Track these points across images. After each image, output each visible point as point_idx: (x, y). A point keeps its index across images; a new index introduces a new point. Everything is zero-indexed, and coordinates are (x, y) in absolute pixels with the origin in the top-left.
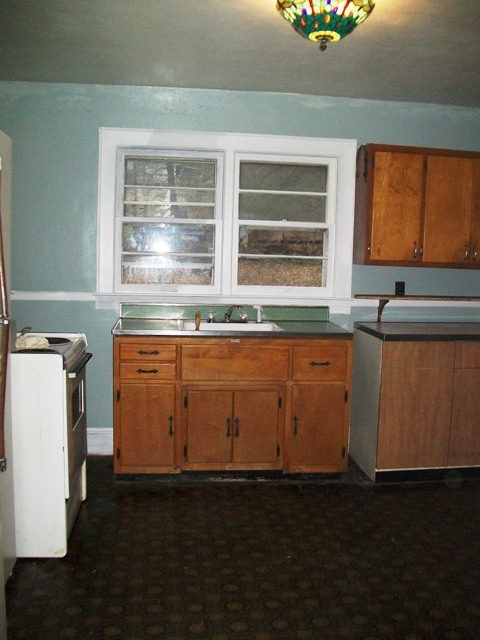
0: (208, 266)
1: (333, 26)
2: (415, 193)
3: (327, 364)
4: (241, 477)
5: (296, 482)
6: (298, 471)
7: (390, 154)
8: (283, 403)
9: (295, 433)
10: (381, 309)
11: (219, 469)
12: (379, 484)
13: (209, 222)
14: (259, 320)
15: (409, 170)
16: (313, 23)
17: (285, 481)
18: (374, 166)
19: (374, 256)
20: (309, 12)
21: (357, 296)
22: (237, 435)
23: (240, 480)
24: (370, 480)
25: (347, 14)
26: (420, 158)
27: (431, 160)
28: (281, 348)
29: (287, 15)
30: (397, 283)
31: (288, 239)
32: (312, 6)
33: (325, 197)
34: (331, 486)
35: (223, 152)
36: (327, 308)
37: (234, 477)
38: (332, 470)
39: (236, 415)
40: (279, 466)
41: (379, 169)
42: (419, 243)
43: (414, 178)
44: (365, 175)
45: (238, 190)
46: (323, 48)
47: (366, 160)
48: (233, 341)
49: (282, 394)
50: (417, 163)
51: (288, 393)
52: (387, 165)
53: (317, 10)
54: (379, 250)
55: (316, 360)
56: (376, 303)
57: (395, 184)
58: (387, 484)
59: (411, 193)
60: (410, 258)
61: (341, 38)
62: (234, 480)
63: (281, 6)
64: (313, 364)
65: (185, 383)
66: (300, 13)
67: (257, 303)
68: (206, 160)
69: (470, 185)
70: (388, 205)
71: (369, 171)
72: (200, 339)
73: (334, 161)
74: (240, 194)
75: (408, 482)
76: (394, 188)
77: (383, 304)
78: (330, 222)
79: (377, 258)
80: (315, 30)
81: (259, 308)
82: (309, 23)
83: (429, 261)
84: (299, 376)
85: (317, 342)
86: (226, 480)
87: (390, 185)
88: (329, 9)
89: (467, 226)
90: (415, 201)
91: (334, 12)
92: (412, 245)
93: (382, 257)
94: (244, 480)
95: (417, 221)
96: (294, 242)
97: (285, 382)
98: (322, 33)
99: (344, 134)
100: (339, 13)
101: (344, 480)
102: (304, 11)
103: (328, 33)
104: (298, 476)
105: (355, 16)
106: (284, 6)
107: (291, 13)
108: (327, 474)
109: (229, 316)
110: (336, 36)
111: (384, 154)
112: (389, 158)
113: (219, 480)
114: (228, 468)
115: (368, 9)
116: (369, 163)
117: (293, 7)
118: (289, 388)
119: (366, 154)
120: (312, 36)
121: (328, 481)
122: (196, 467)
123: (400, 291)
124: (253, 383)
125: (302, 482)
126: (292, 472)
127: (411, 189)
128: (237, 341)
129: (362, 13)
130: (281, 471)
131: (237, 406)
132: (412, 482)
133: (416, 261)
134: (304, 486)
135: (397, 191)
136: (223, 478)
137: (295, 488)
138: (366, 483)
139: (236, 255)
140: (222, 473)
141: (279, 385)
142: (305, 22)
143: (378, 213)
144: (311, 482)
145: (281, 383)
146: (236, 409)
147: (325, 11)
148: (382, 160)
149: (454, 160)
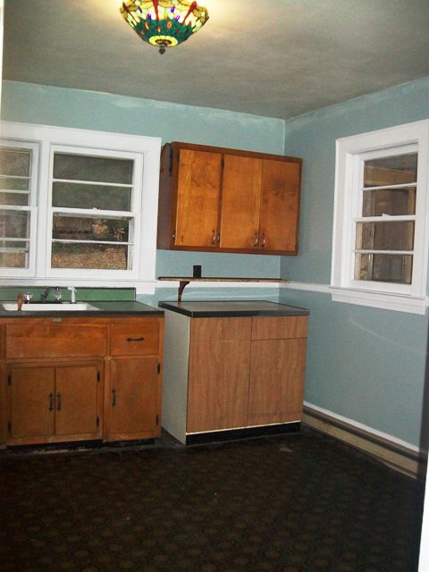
0: (22, 250)
1: (173, 33)
2: (214, 187)
3: (142, 339)
4: (63, 448)
5: (114, 450)
6: (117, 439)
7: (193, 152)
8: (101, 377)
9: (114, 405)
10: (181, 290)
11: (42, 442)
12: (189, 446)
13: (25, 208)
14: (73, 301)
15: (209, 167)
16: (157, 28)
17: (105, 449)
18: (178, 162)
19: (178, 242)
20: (154, 18)
21: (160, 278)
22: (59, 409)
23: (62, 451)
24: (180, 443)
25: (187, 23)
26: (218, 156)
27: (227, 158)
28: (101, 326)
29: (130, 18)
30: (195, 267)
31: (59, 229)
32: (157, 12)
33: (131, 188)
34: (148, 451)
35: (39, 143)
36: (134, 289)
37: (57, 449)
38: (146, 436)
39: (57, 391)
40: (99, 436)
41: (183, 165)
42: (217, 231)
43: (213, 175)
44: (171, 169)
45: (52, 180)
46: (162, 51)
47: (171, 157)
48: (54, 320)
49: (100, 369)
50: (215, 161)
51: (107, 367)
52: (190, 161)
53: (161, 17)
54: (182, 237)
55: (131, 336)
56: (176, 284)
57: (196, 179)
58: (196, 445)
59: (210, 187)
60: (210, 245)
61: (179, 43)
62: (57, 452)
63: (126, 9)
64: (129, 340)
65: (8, 362)
66: (144, 17)
67: (71, 285)
68: (23, 150)
69: (260, 182)
70: (191, 197)
71: (174, 167)
72: (23, 319)
73: (141, 155)
74: (54, 183)
75: (214, 443)
76: (195, 182)
77: (183, 285)
78: (135, 211)
79: (181, 244)
80: (158, 34)
81: (73, 290)
82: (152, 27)
83: (225, 247)
84: (116, 352)
85: (126, 320)
86: (49, 452)
87: (192, 180)
88: (171, 16)
89: (257, 218)
90: (212, 194)
91: (176, 20)
92: (211, 233)
93: (185, 244)
94: (66, 451)
95: (216, 213)
96: (64, 232)
97: (103, 357)
98: (163, 37)
99: (150, 133)
100: (180, 21)
101: (157, 445)
102: (149, 17)
103: (168, 38)
104: (116, 444)
105: (193, 26)
106: (130, 9)
107: (136, 17)
108: (142, 440)
109: (46, 297)
110: (174, 41)
111: (188, 152)
112: (192, 155)
113: (43, 452)
114: (51, 440)
115: (203, 20)
116: (175, 158)
117: (138, 11)
118: (107, 363)
119: (172, 151)
120: (153, 40)
121: (143, 447)
122: (20, 442)
123: (197, 273)
124: (75, 359)
125: (119, 449)
126: (111, 440)
127: (210, 184)
128: (59, 320)
129: (199, 23)
130: (101, 440)
131: (58, 381)
132: (218, 442)
133: (213, 247)
134: (124, 452)
135: (199, 185)
136: (47, 450)
137: (115, 454)
138: (177, 446)
139: (50, 240)
140: (46, 446)
141: (97, 360)
142: (149, 26)
143: (183, 205)
144: (129, 448)
145: (100, 358)
146: (57, 385)
147: (168, 18)
148: (186, 157)
149: (246, 159)
